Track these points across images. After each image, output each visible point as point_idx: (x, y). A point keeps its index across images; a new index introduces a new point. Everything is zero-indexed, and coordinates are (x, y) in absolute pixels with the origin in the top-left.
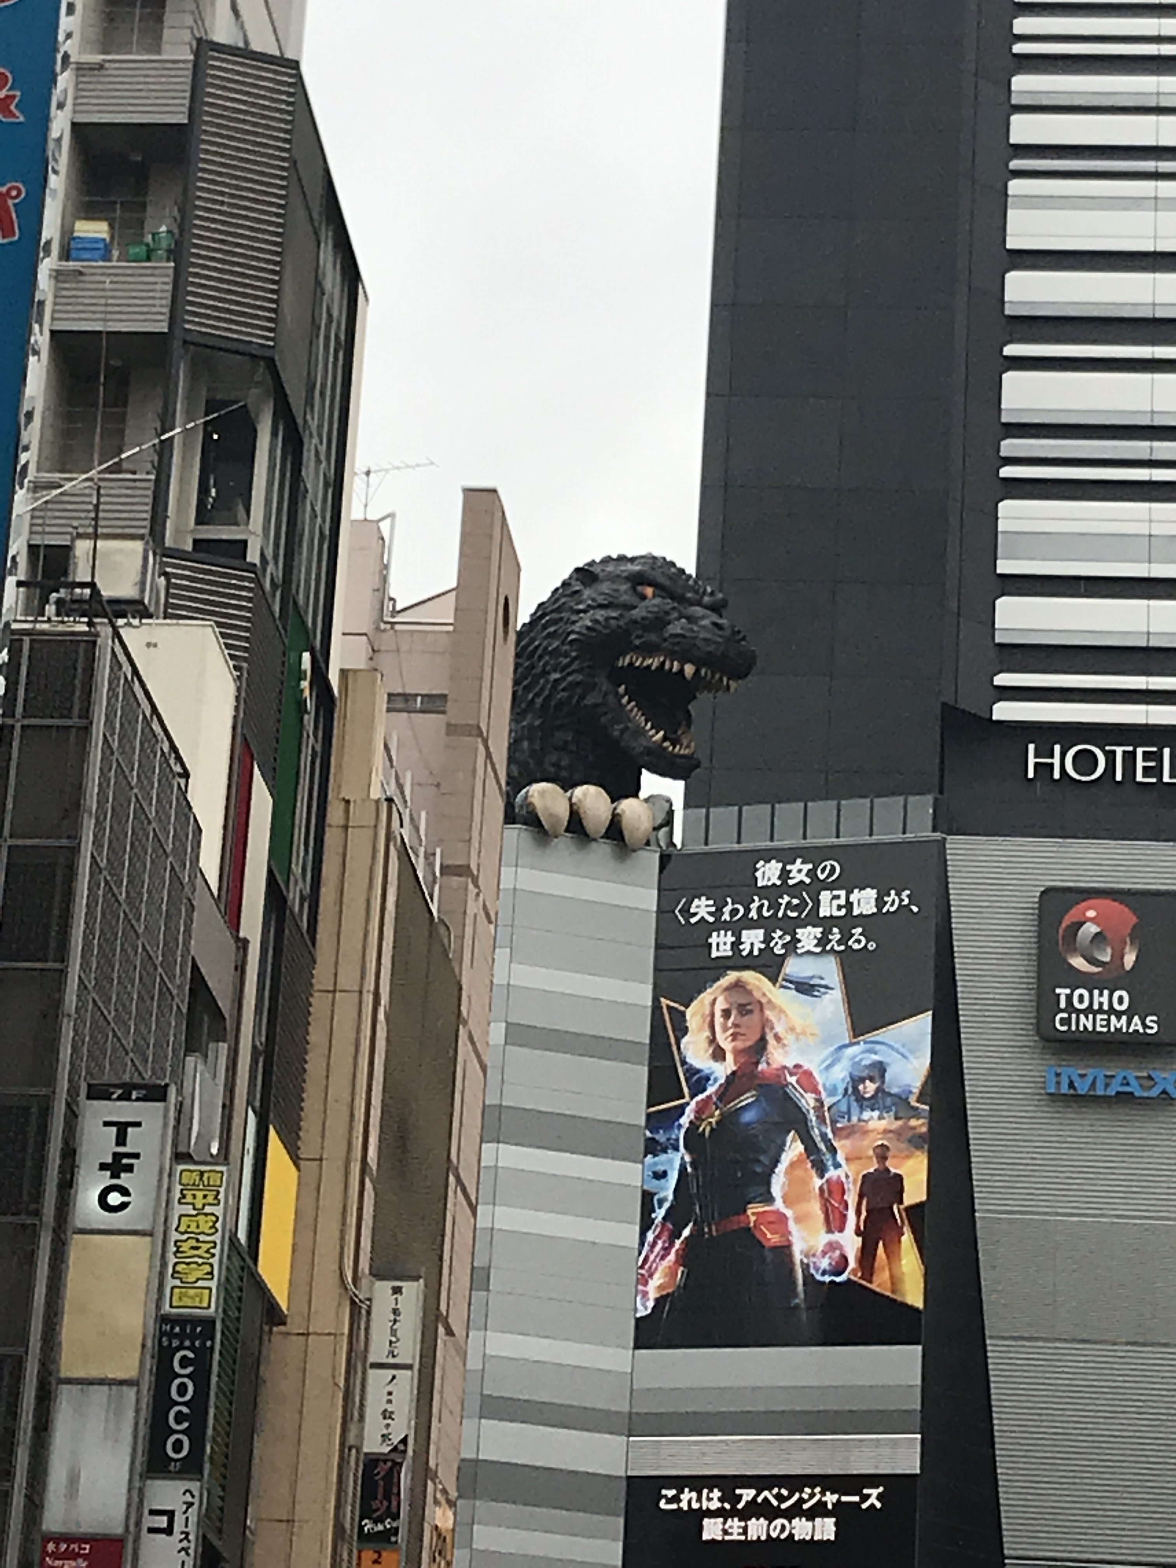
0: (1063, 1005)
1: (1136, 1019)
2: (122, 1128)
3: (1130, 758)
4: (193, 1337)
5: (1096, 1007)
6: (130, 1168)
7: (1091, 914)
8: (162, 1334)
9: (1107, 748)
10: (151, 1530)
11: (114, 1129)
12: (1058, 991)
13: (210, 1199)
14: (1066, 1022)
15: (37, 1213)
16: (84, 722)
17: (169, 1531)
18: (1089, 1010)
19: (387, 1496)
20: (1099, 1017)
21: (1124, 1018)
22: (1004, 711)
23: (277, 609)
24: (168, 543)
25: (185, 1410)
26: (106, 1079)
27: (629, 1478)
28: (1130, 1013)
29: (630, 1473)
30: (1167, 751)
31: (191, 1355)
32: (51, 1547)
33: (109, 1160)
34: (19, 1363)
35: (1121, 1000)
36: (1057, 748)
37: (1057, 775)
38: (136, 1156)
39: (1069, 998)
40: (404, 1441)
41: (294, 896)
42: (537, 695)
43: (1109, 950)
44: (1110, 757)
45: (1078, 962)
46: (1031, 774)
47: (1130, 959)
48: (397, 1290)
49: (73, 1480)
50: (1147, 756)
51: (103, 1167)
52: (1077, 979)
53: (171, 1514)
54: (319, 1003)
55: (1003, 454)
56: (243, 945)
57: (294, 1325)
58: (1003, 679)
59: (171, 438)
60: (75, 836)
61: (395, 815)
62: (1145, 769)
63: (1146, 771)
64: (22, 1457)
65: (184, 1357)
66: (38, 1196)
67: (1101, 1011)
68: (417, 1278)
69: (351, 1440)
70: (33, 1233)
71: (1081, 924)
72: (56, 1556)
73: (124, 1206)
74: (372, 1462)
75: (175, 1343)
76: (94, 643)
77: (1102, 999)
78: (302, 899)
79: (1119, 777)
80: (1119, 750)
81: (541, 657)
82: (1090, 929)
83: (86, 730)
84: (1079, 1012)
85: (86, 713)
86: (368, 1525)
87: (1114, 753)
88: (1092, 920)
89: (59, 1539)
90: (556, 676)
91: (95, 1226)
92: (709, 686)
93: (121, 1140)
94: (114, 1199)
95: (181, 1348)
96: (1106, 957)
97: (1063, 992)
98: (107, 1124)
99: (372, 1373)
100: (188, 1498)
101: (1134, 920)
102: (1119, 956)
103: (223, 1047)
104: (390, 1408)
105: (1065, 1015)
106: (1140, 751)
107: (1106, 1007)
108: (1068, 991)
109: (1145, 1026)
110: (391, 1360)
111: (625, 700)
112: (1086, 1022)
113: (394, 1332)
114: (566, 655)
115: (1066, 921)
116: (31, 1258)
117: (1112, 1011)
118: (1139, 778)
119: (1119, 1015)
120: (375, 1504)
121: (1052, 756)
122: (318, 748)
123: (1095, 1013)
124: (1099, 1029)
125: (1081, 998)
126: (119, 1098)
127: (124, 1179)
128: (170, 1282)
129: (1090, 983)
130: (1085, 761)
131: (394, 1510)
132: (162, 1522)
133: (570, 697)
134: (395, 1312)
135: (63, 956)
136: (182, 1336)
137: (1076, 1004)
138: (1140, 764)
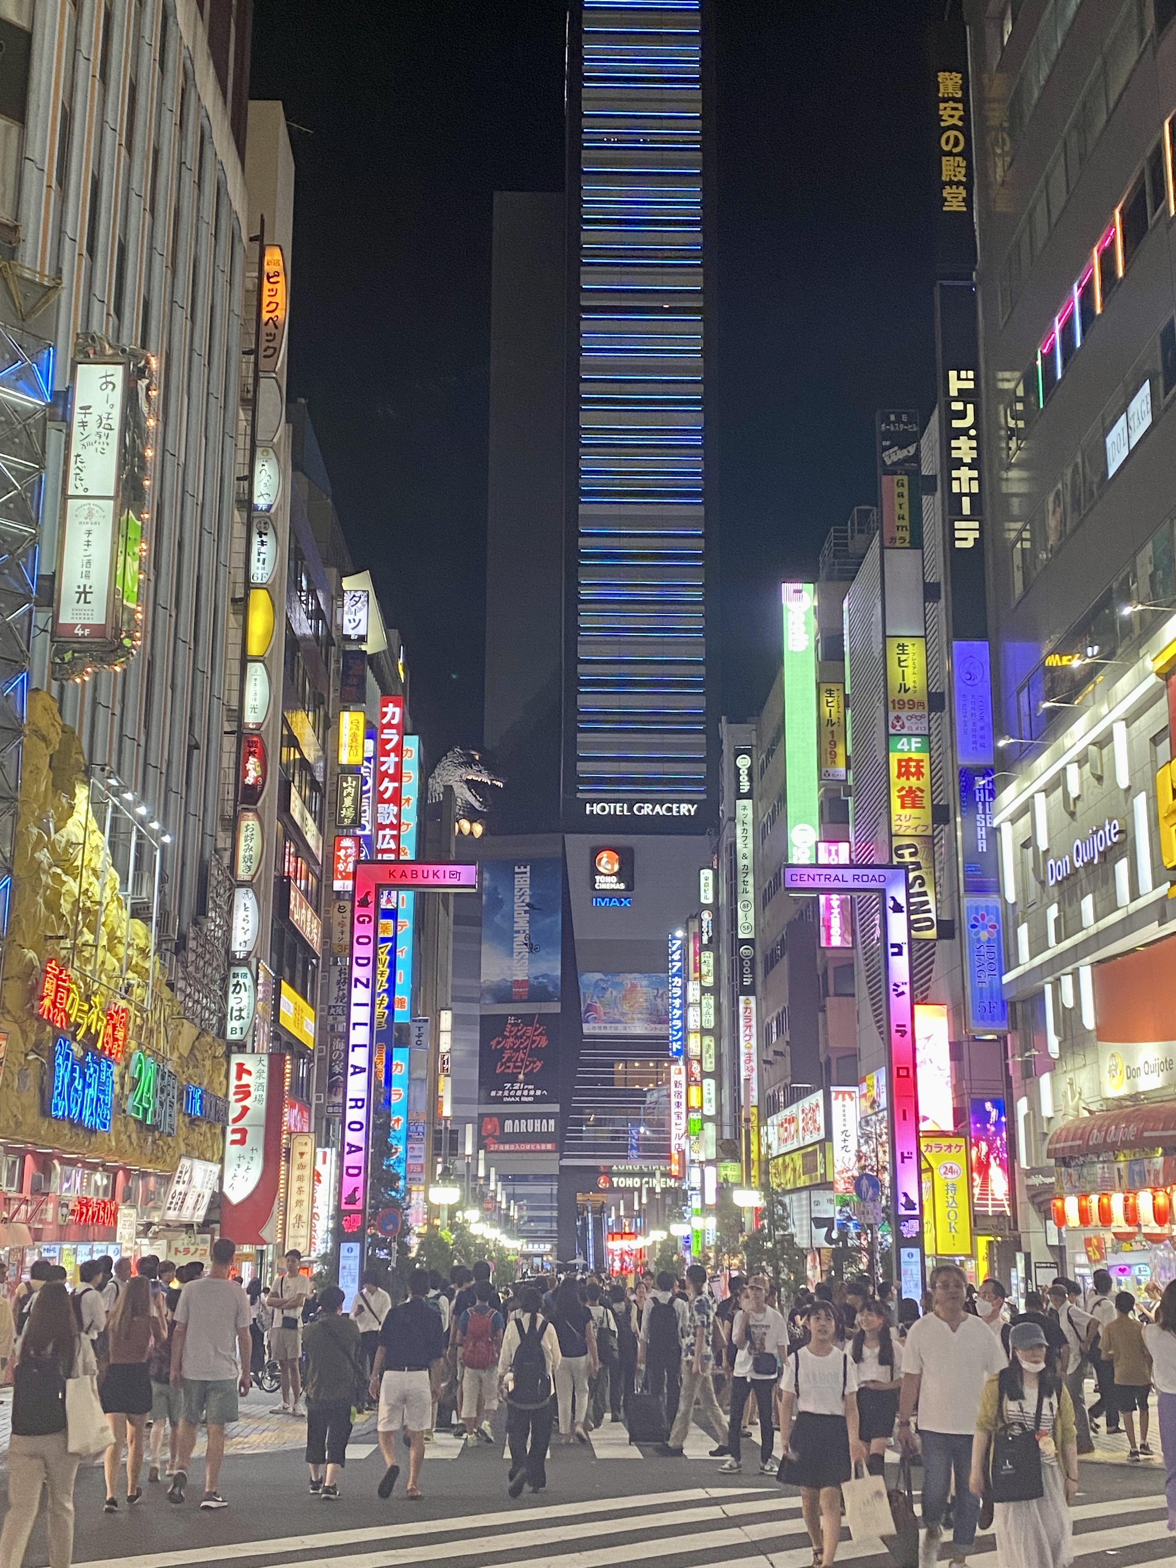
0: (598, 881)
7: (605, 855)
14: (598, 887)
18: (605, 882)
22: (579, 795)
27: (482, 1016)
28: (616, 883)
30: (625, 805)
35: (613, 879)
39: (599, 879)
43: (610, 865)
45: (601, 869)
46: (588, 812)
47: (616, 867)
55: (578, 720)
58: (580, 787)
67: (608, 882)
71: (603, 858)
77: (608, 879)
82: (605, 859)
84: (602, 883)
96: (609, 867)
97: (597, 877)
99: (441, 1033)
102: (613, 867)
105: (598, 884)
106: (617, 805)
110: (445, 1030)
112: (603, 886)
115: (598, 858)
117: (611, 882)
124: (607, 888)
125: (603, 879)
129: (605, 875)
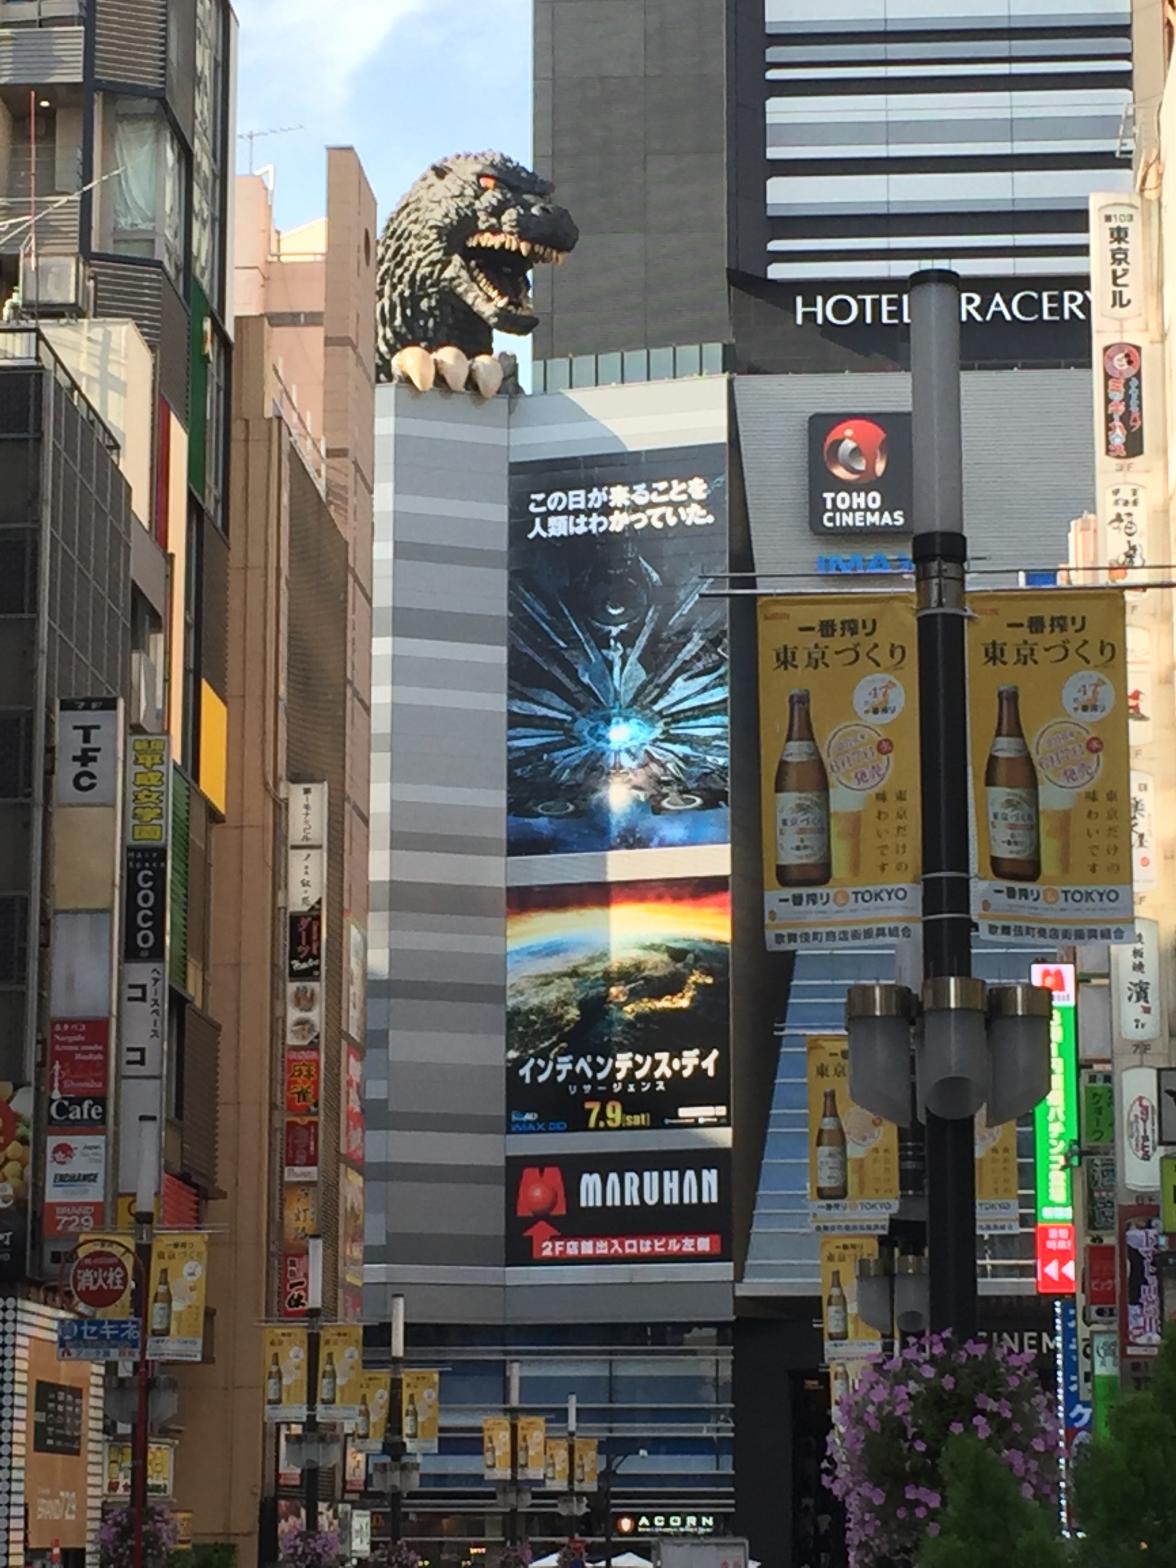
0: (829, 505)
1: (886, 514)
2: (87, 732)
3: (877, 304)
4: (151, 860)
5: (855, 506)
6: (94, 759)
7: (849, 432)
8: (129, 860)
9: (860, 297)
10: (131, 999)
11: (81, 732)
12: (825, 495)
13: (157, 761)
14: (831, 519)
15: (29, 795)
16: (38, 435)
17: (143, 999)
18: (850, 510)
19: (309, 942)
20: (858, 514)
21: (877, 514)
22: (777, 271)
23: (181, 291)
24: (94, 248)
25: (149, 913)
26: (73, 696)
27: (508, 888)
28: (881, 510)
29: (510, 884)
30: (905, 298)
31: (150, 873)
32: (58, 1027)
33: (79, 753)
34: (25, 903)
35: (874, 500)
36: (819, 299)
37: (820, 320)
38: (98, 750)
39: (834, 500)
40: (319, 902)
41: (209, 505)
42: (406, 270)
43: (864, 462)
44: (862, 304)
45: (840, 472)
46: (799, 321)
47: (880, 467)
48: (307, 791)
49: (70, 980)
50: (890, 302)
51: (75, 759)
52: (840, 485)
53: (143, 987)
54: (234, 579)
55: (768, 59)
56: (170, 559)
57: (230, 822)
58: (775, 245)
59: (91, 190)
60: (38, 521)
61: (284, 429)
62: (889, 312)
63: (891, 314)
64: (33, 967)
65: (145, 876)
66: (30, 784)
67: (859, 509)
68: (321, 781)
69: (281, 903)
70: (27, 809)
71: (841, 441)
72: (62, 1033)
73: (92, 786)
74: (295, 919)
75: (138, 865)
76: (41, 375)
77: (859, 500)
78: (216, 501)
79: (869, 320)
80: (868, 299)
81: (407, 239)
82: (849, 445)
83: (39, 440)
84: (841, 511)
85: (39, 428)
86: (296, 964)
87: (864, 301)
88: (850, 438)
89: (62, 1022)
90: (420, 254)
91: (71, 801)
92: (543, 259)
93: (86, 739)
94: (85, 781)
95: (143, 868)
96: (861, 466)
97: (828, 496)
98: (76, 728)
99: (291, 853)
100: (155, 975)
101: (882, 435)
102: (871, 466)
103: (161, 637)
104: (307, 878)
105: (831, 514)
106: (885, 298)
107: (863, 506)
108: (832, 495)
109: (893, 520)
110: (305, 843)
111: (476, 273)
112: (847, 519)
113: (307, 822)
114: (427, 237)
115: (830, 440)
116: (28, 825)
117: (867, 509)
118: (885, 319)
119: (873, 512)
120: (300, 949)
121: (815, 305)
122: (222, 384)
123: (854, 511)
124: (858, 524)
125: (843, 500)
126: (84, 709)
127: (91, 767)
128: (132, 822)
129: (850, 487)
130: (842, 309)
131: (315, 952)
132: (138, 993)
133: (432, 273)
134: (307, 807)
135: (34, 607)
136: (143, 861)
137: (840, 505)
138: (885, 308)
